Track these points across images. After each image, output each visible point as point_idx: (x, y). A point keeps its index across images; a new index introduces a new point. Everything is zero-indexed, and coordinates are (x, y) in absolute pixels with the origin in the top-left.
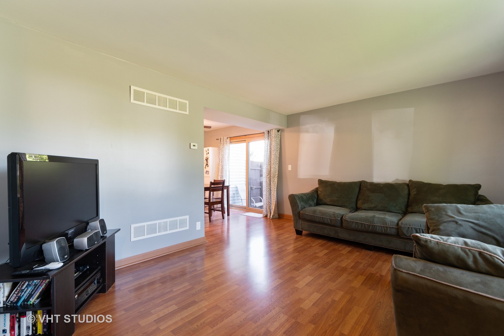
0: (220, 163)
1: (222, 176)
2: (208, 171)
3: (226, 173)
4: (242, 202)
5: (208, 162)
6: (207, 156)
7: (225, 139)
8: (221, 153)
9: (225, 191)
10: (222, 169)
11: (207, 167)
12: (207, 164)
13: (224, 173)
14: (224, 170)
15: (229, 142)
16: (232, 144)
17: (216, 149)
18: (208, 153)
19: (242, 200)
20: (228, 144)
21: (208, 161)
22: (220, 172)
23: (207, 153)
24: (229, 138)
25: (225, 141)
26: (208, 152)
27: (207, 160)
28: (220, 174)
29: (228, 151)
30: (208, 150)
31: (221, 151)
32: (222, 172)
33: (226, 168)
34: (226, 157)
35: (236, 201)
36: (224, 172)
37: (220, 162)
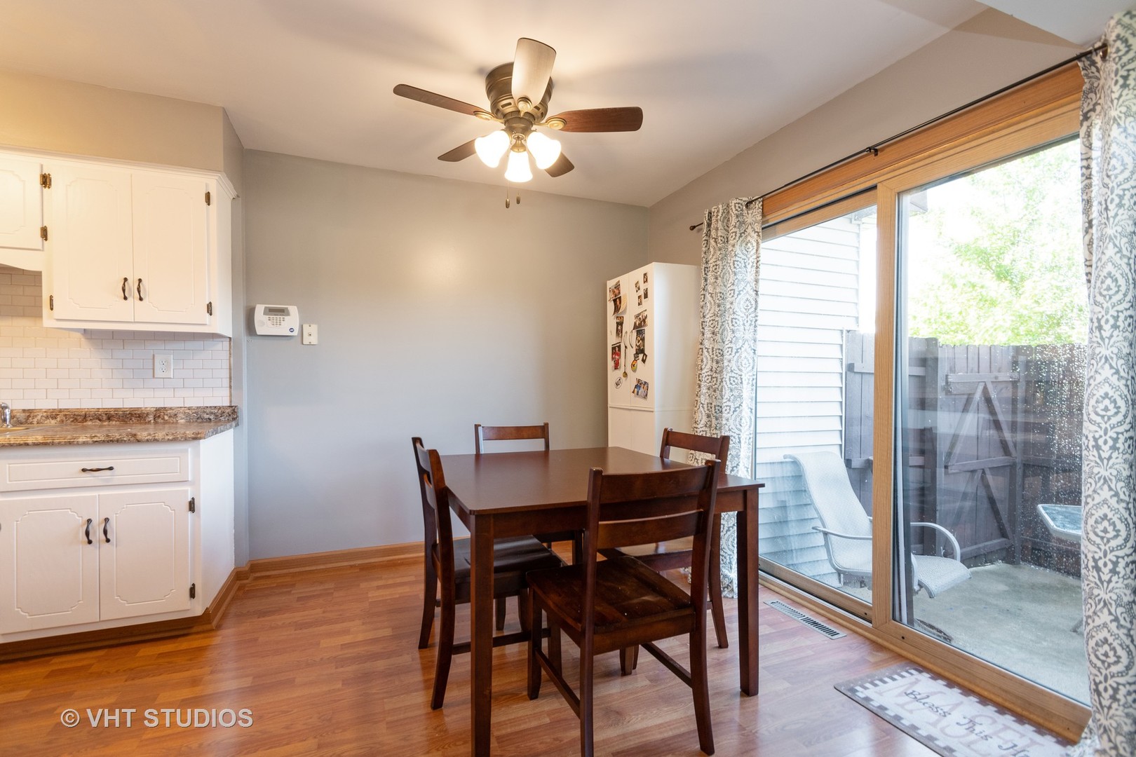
0: (707, 343)
1: (715, 412)
2: (644, 380)
3: (736, 393)
4: (827, 545)
5: (643, 339)
6: (638, 310)
7: (733, 212)
8: (710, 288)
9: (729, 521)
10: (717, 370)
11: (640, 362)
12: (640, 351)
13: (727, 394)
14: (726, 375)
15: (758, 227)
16: (774, 235)
17: (685, 271)
18: (646, 296)
19: (826, 534)
20: (753, 238)
21: (647, 336)
22: (704, 390)
23: (641, 293)
24: (758, 205)
25: (733, 220)
26: (643, 286)
27: (640, 328)
28: (704, 399)
29: (750, 277)
30: (646, 281)
31: (711, 279)
32: (715, 390)
33: (738, 363)
34: (739, 305)
35: (795, 543)
36: (726, 385)
37: (708, 334)
